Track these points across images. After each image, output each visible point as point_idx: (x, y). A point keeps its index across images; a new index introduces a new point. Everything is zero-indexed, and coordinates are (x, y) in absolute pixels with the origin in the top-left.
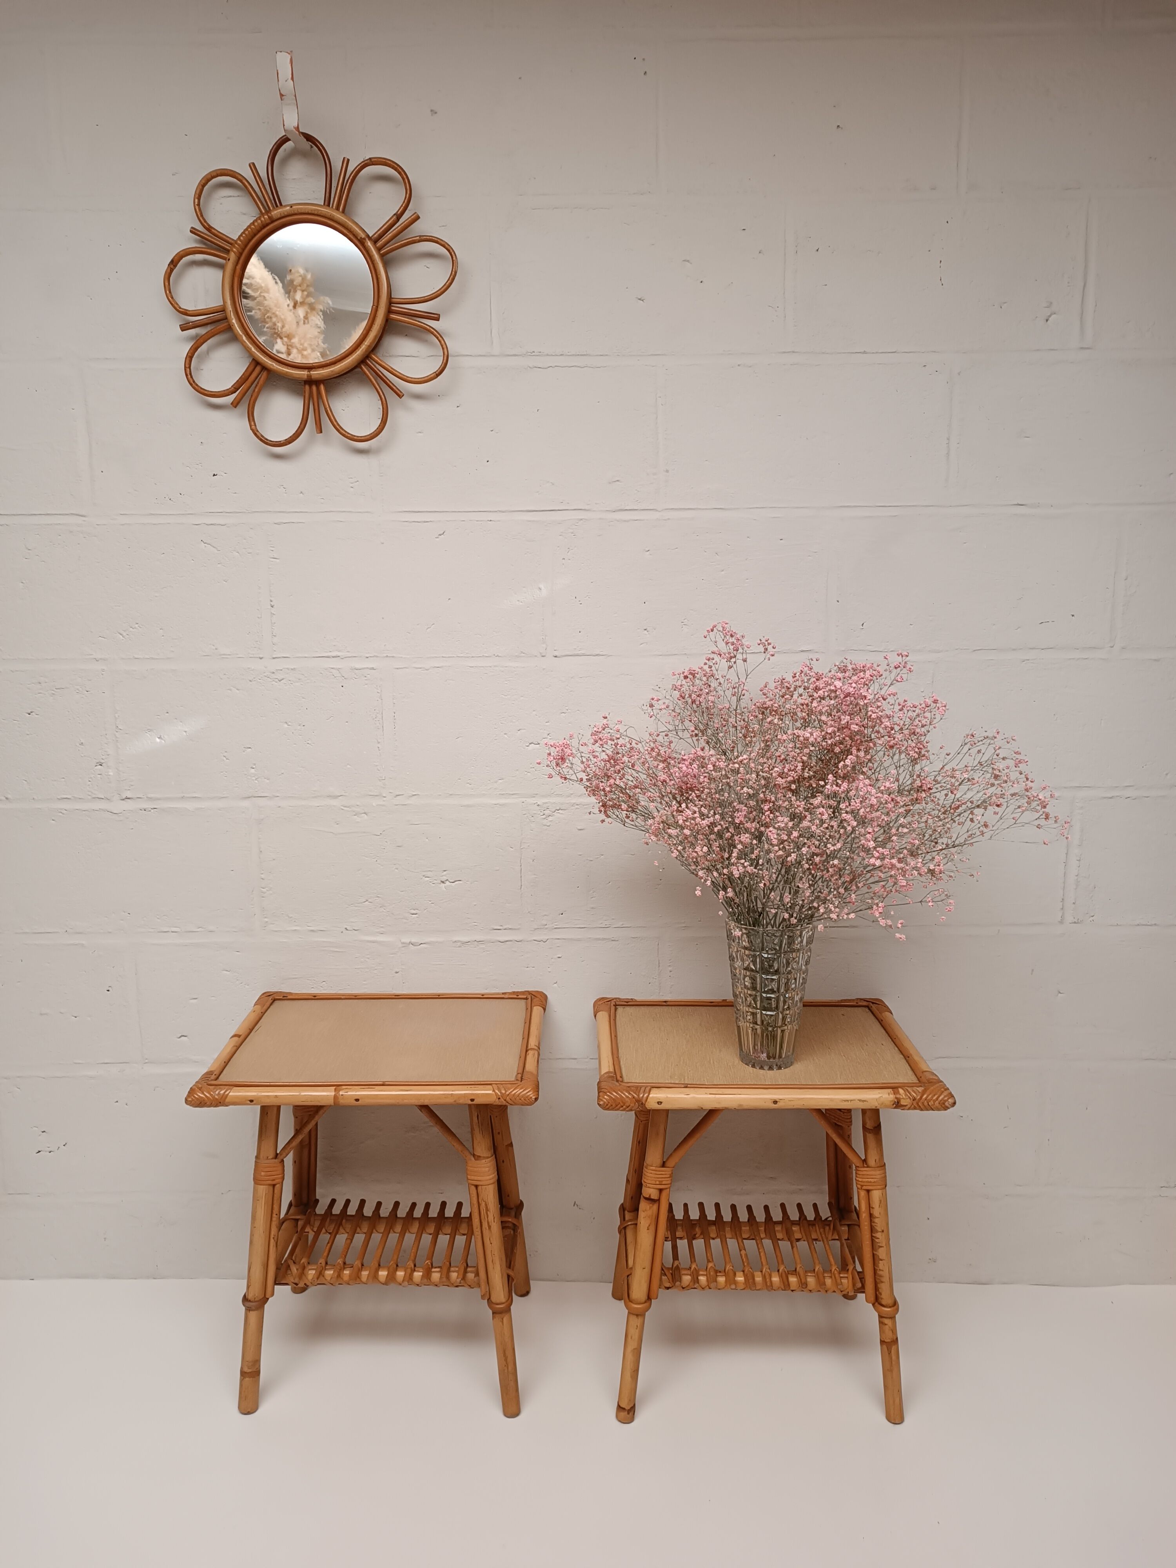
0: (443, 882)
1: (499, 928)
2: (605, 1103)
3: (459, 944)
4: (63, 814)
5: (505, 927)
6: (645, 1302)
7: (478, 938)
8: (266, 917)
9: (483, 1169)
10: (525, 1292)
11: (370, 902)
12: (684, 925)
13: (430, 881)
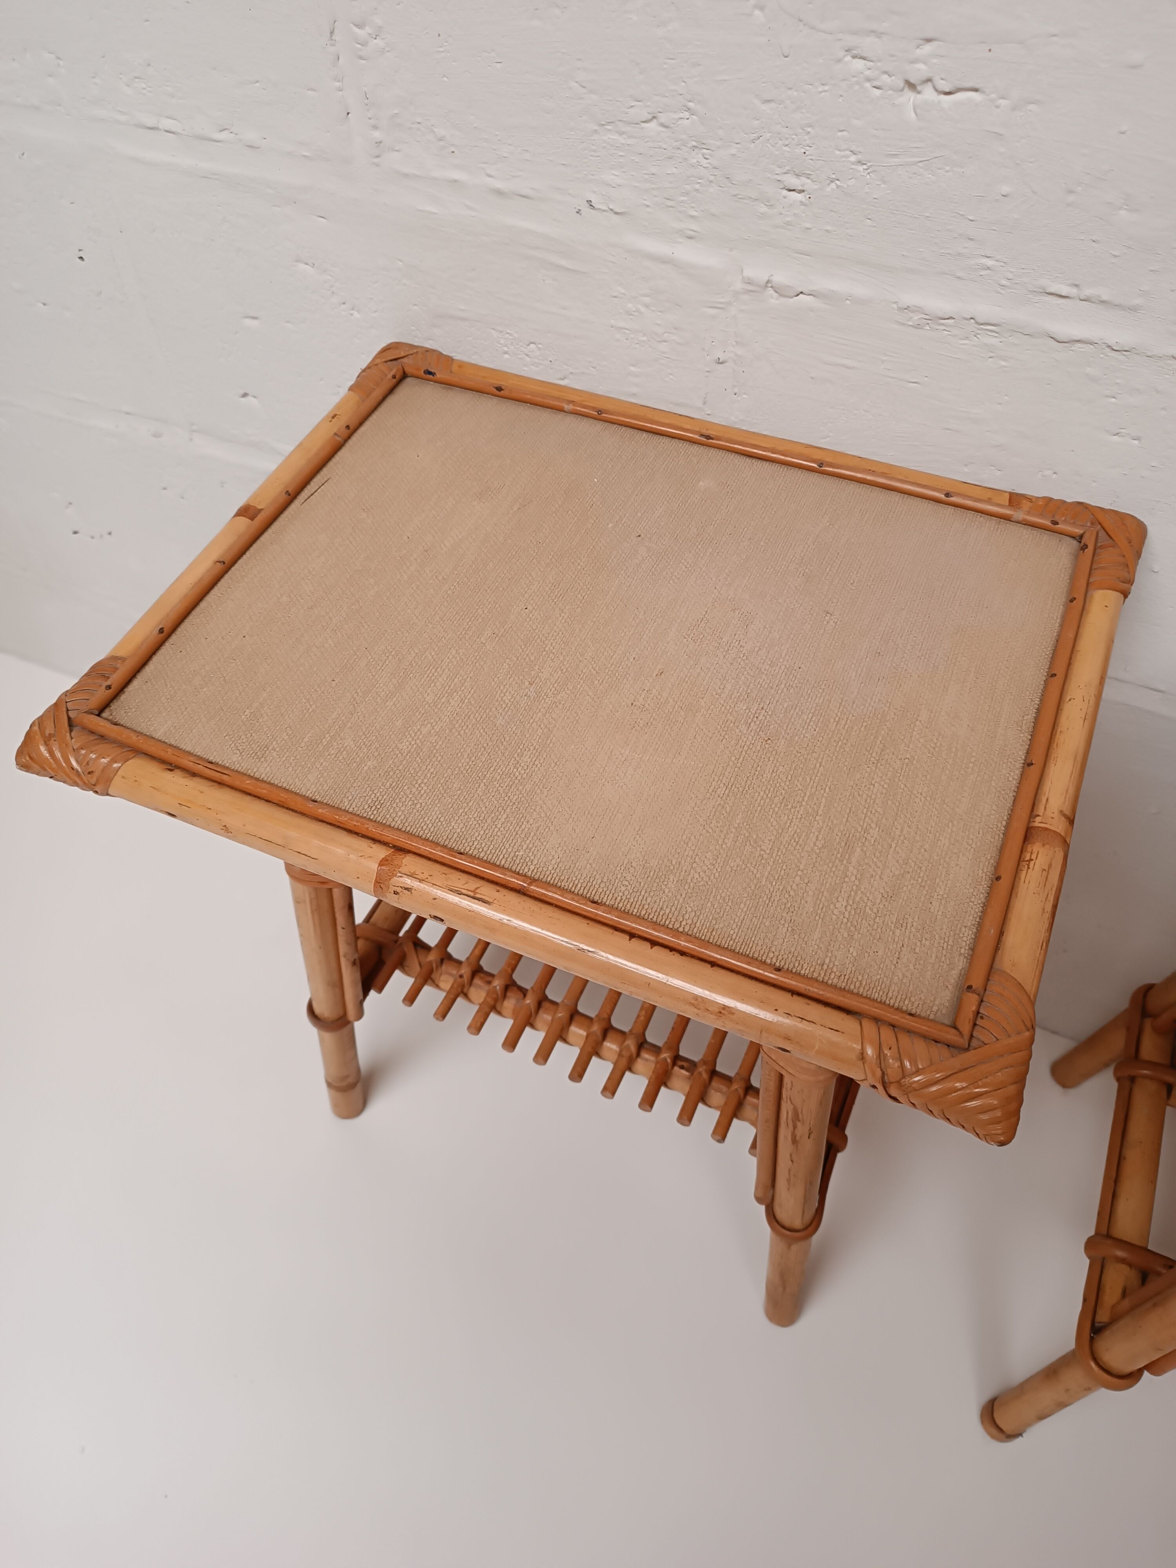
0: (911, 86)
1: (1064, 290)
3: (916, 317)
5: (1088, 292)
7: (985, 310)
8: (375, 127)
11: (662, 125)
13: (869, 73)
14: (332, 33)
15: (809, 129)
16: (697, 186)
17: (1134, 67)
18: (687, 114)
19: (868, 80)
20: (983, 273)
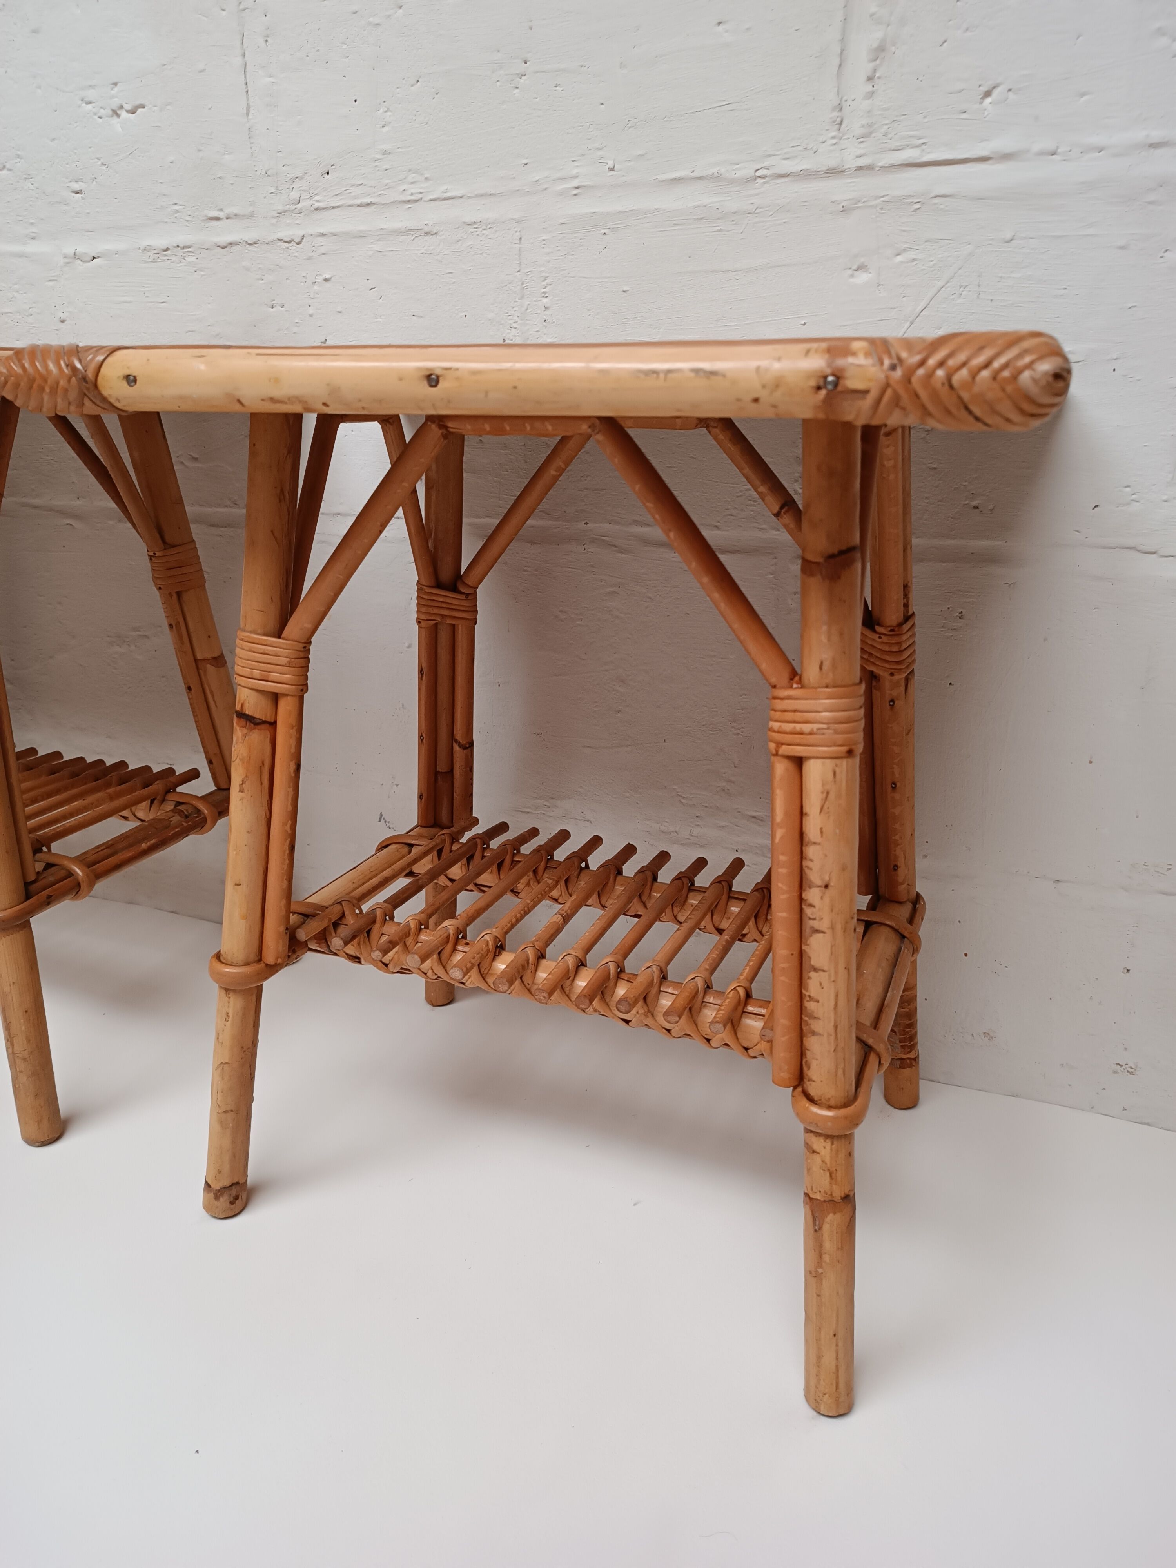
0: (115, 113)
5: (228, 211)
7: (182, 238)
12: (576, 183)
13: (94, 110)
15: (75, 151)
16: (31, 203)
17: (201, 71)
18: (18, 160)
19: (95, 114)
20: (176, 215)
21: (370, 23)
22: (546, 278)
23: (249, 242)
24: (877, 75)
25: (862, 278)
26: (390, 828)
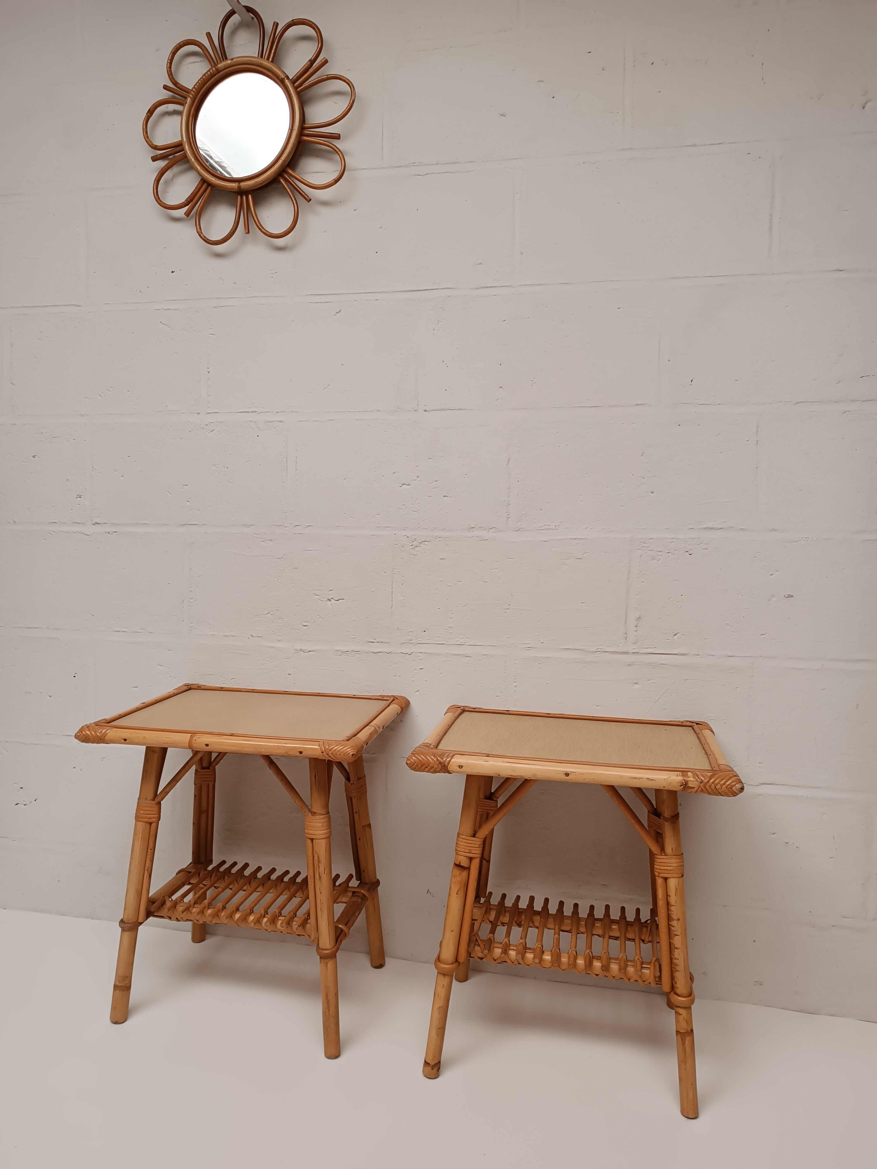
0: (329, 600)
1: (373, 641)
2: (412, 762)
3: (340, 652)
4: (52, 534)
5: (378, 640)
6: (453, 964)
7: (355, 649)
8: (191, 623)
9: (318, 824)
10: (378, 964)
11: (271, 614)
12: (529, 646)
13: (319, 598)
14: (183, 601)
15: (307, 611)
16: (281, 628)
19: (319, 599)
20: (353, 639)
21: (447, 585)
22: (516, 676)
23: (387, 652)
24: (638, 625)
25: (636, 686)
26: (432, 896)
